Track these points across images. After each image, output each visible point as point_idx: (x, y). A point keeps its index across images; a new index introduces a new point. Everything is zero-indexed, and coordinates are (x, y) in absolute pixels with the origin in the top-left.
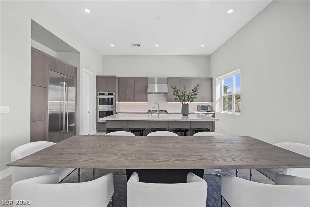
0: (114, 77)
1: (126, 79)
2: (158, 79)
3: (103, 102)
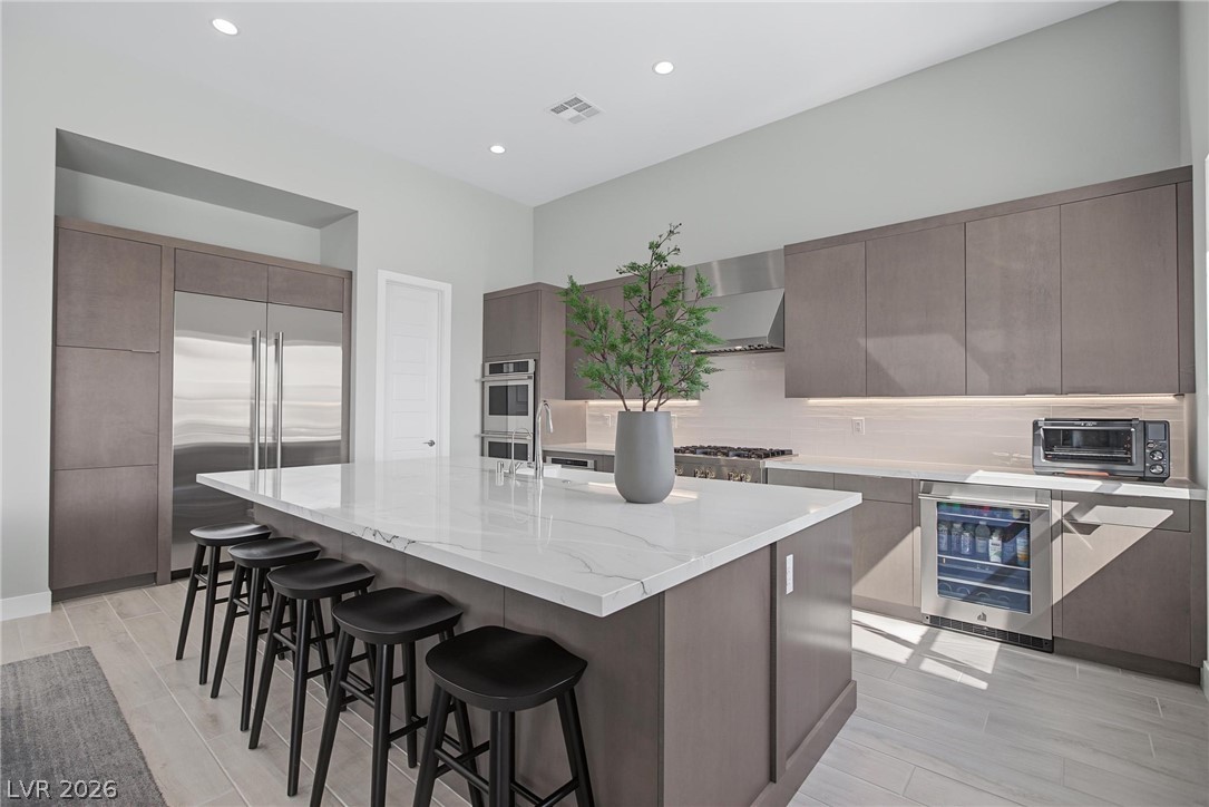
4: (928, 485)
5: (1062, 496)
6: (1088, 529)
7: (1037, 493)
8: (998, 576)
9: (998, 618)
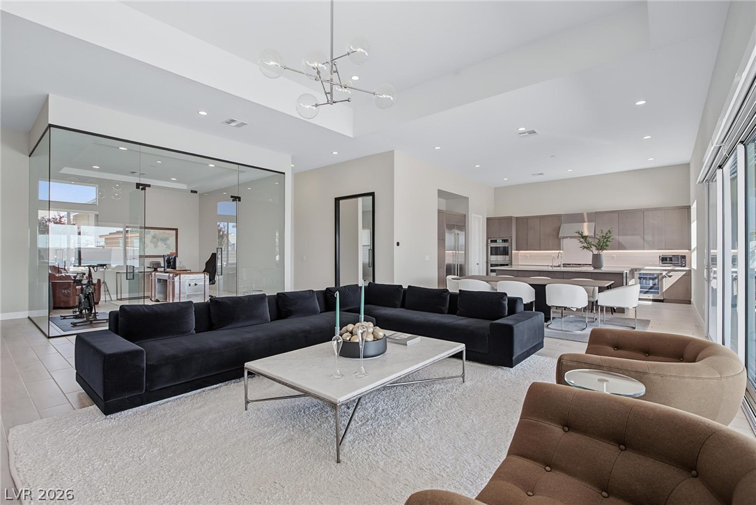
0: (510, 219)
1: (527, 218)
2: (587, 213)
3: (495, 251)
4: (636, 270)
5: (665, 270)
6: (670, 276)
7: (660, 270)
8: (651, 288)
9: (651, 296)
